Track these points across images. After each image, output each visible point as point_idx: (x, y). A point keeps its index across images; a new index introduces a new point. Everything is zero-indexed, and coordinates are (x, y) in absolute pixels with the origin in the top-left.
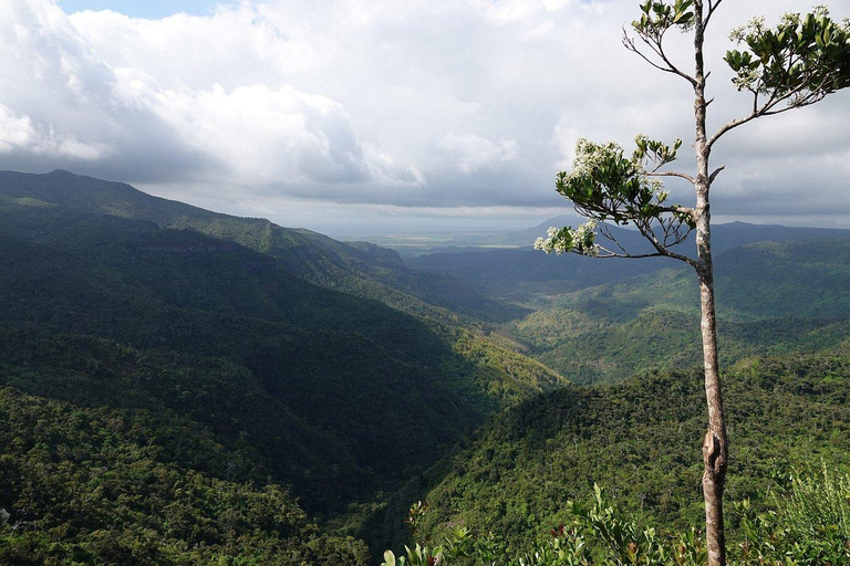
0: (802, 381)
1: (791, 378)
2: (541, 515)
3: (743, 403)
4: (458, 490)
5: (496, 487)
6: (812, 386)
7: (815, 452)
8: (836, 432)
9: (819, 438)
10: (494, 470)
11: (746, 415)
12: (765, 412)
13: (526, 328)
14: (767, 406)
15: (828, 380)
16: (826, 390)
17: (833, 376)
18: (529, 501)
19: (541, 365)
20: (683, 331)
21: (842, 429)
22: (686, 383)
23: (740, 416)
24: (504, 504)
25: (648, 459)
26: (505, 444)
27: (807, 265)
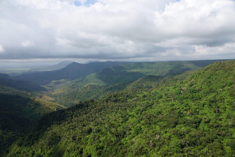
0: (115, 99)
1: (113, 99)
2: (45, 151)
3: (101, 107)
4: (19, 151)
5: (32, 147)
6: (117, 99)
7: (115, 116)
8: (120, 110)
9: (116, 112)
10: (32, 141)
11: (101, 110)
12: (106, 108)
13: (54, 94)
14: (106, 106)
15: (120, 97)
16: (120, 100)
17: (121, 96)
18: (41, 149)
19: (58, 104)
20: (95, 89)
21: (121, 109)
22: (88, 104)
23: (100, 110)
24: (34, 152)
25: (76, 127)
26: (36, 132)
27: (122, 70)
